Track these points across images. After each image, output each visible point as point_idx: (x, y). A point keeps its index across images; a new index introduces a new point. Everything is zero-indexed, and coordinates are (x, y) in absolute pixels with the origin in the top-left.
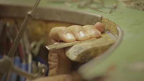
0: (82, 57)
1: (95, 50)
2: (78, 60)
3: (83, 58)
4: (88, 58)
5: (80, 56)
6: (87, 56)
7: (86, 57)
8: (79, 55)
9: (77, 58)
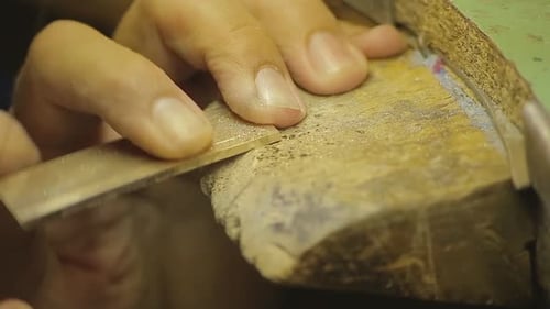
0: (322, 263)
1: (392, 226)
2: (299, 280)
3: (328, 268)
4: (352, 266)
5: (313, 260)
6: (347, 257)
7: (345, 262)
8: (306, 256)
9: (297, 271)
